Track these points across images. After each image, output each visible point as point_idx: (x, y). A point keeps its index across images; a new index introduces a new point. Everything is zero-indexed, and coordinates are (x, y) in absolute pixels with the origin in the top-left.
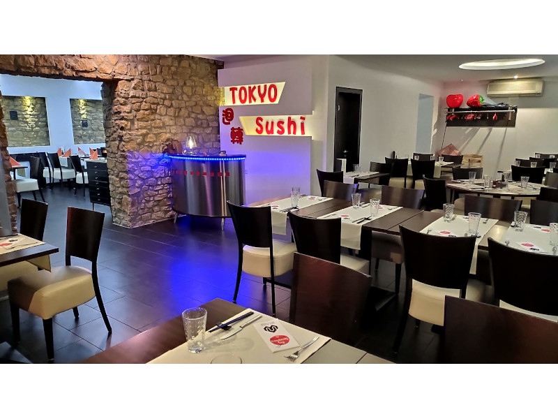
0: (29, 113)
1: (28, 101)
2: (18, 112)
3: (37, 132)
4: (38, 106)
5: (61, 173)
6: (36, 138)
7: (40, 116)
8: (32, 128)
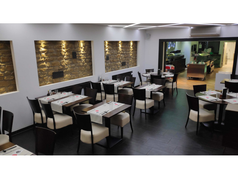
0: (82, 53)
1: (82, 45)
2: (77, 53)
3: (85, 66)
4: (86, 47)
5: (101, 95)
6: (84, 71)
7: (88, 54)
8: (84, 63)
